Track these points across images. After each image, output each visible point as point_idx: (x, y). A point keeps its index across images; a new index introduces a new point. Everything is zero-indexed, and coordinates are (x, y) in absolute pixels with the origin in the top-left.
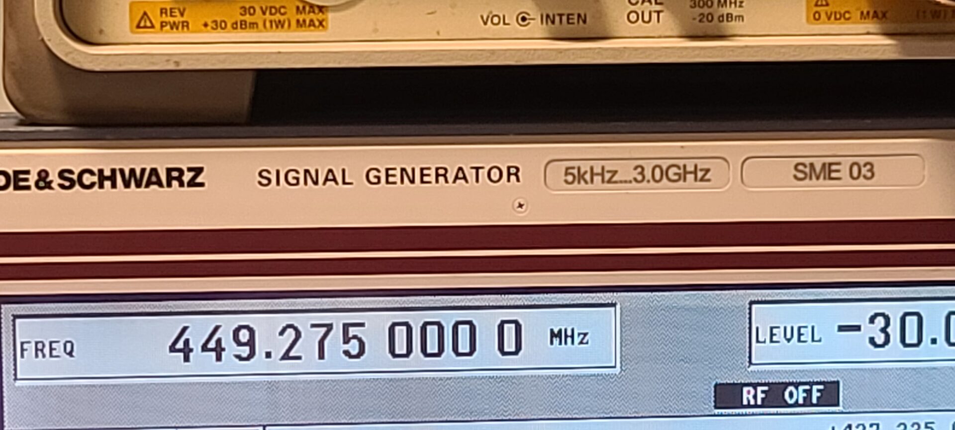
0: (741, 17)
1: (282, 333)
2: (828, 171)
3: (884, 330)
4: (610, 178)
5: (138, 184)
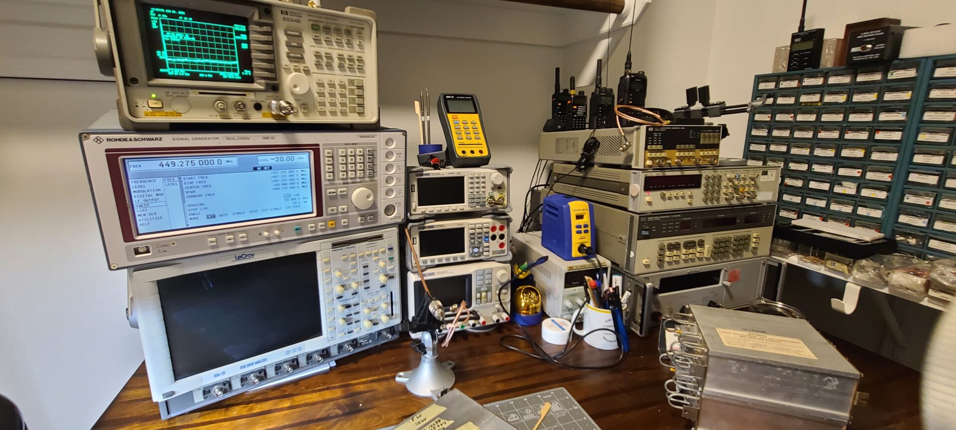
0: (252, 117)
1: (180, 162)
3: (278, 159)
4: (234, 139)
5: (150, 140)
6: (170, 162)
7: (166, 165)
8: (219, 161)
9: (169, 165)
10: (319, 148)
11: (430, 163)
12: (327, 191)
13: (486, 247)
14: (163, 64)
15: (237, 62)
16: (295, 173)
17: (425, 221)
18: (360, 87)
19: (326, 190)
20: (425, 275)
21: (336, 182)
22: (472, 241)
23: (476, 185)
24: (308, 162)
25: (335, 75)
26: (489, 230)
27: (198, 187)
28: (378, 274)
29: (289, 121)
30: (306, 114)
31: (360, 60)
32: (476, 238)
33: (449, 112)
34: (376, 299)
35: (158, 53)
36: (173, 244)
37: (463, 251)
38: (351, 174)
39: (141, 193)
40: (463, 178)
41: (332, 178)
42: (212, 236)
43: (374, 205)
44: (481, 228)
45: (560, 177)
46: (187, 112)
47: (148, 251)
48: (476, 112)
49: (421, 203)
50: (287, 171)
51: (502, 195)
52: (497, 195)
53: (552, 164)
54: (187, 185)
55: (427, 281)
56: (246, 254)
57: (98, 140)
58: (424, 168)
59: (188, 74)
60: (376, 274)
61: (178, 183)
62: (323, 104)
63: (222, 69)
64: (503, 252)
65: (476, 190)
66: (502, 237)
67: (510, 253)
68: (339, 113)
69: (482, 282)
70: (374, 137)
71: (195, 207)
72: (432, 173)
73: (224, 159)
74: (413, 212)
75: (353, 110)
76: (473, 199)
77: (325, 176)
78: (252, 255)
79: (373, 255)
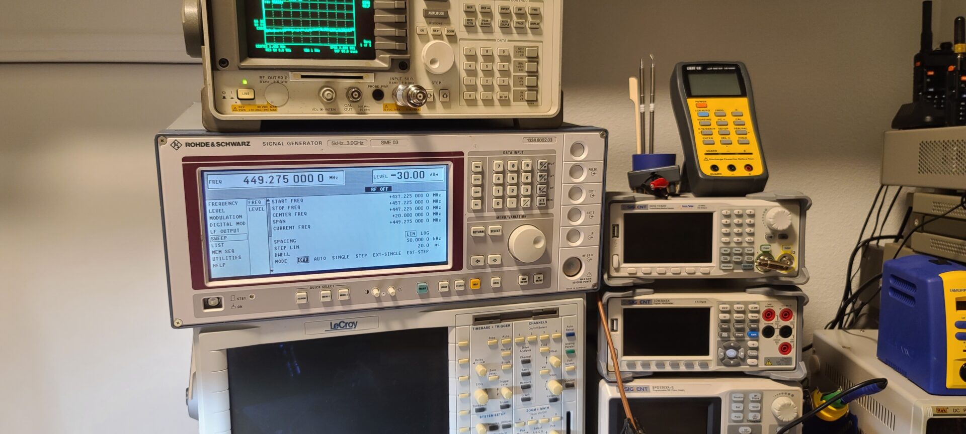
0: (369, 110)
1: (269, 177)
2: (388, 142)
3: (401, 175)
4: (342, 144)
5: (235, 145)
6: (257, 176)
7: (252, 181)
8: (321, 176)
9: (255, 181)
10: (463, 158)
11: (649, 187)
12: (471, 228)
13: (752, 349)
14: (259, 36)
15: (353, 29)
16: (424, 198)
17: (634, 291)
18: (534, 59)
19: (469, 226)
20: (630, 390)
21: (486, 214)
22: (725, 334)
23: (736, 230)
24: (444, 181)
25: (495, 40)
26: (760, 316)
27: (290, 214)
28: (546, 376)
29: (421, 116)
30: (446, 105)
31: (536, 14)
32: (733, 330)
33: (690, 95)
34: (540, 421)
35: (256, 21)
36: (251, 297)
37: (706, 353)
38: (510, 203)
39: (219, 221)
40: (709, 216)
41: (479, 207)
42: (301, 289)
43: (546, 257)
44: (743, 312)
45: (926, 220)
46: (284, 104)
47: (219, 306)
48: (743, 94)
49: (628, 259)
50: (413, 194)
51: (789, 252)
52: (777, 251)
53: (910, 196)
54: (275, 211)
55: (631, 401)
56: (346, 321)
57: (176, 145)
58: (637, 195)
59: (289, 50)
60: (543, 376)
61: (265, 207)
62: (473, 88)
63: (333, 41)
64: (788, 361)
65: (736, 239)
66: (786, 332)
67: (802, 365)
68: (497, 102)
69: (741, 415)
70: (551, 140)
71: (283, 244)
72: (651, 205)
73: (327, 175)
74: (614, 274)
75: (519, 97)
76: (729, 255)
77: (470, 204)
78: (354, 324)
79: (540, 343)
